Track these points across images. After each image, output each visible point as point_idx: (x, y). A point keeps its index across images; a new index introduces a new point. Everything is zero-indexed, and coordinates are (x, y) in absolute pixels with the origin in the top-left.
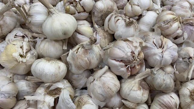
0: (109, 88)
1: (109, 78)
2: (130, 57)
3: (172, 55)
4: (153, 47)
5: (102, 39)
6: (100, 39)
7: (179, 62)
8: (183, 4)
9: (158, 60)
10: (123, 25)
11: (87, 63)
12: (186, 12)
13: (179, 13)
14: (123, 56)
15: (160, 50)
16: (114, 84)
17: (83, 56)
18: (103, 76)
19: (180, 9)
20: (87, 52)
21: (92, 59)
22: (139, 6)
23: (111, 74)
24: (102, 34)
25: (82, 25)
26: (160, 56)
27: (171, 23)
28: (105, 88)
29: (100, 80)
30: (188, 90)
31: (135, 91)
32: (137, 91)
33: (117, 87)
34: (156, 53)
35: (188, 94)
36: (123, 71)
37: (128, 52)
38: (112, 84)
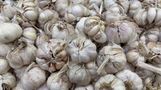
0: (32, 80)
1: (34, 72)
2: (48, 55)
3: (88, 53)
4: (73, 47)
5: (43, 41)
6: (42, 41)
7: (98, 59)
8: (112, 10)
9: (75, 57)
10: (56, 30)
11: (19, 60)
12: (115, 15)
13: (110, 17)
14: (43, 54)
15: (77, 49)
16: (37, 77)
17: (17, 54)
18: (30, 70)
19: (110, 14)
20: (20, 52)
21: (24, 57)
22: (72, 14)
23: (37, 69)
24: (43, 37)
25: (27, 31)
26: (77, 54)
27: (91, 26)
28: (29, 80)
29: (27, 74)
30: (99, 83)
31: (54, 83)
32: (55, 83)
33: (40, 79)
34: (74, 51)
35: (98, 87)
36: (45, 66)
37: (47, 51)
38: (35, 77)
